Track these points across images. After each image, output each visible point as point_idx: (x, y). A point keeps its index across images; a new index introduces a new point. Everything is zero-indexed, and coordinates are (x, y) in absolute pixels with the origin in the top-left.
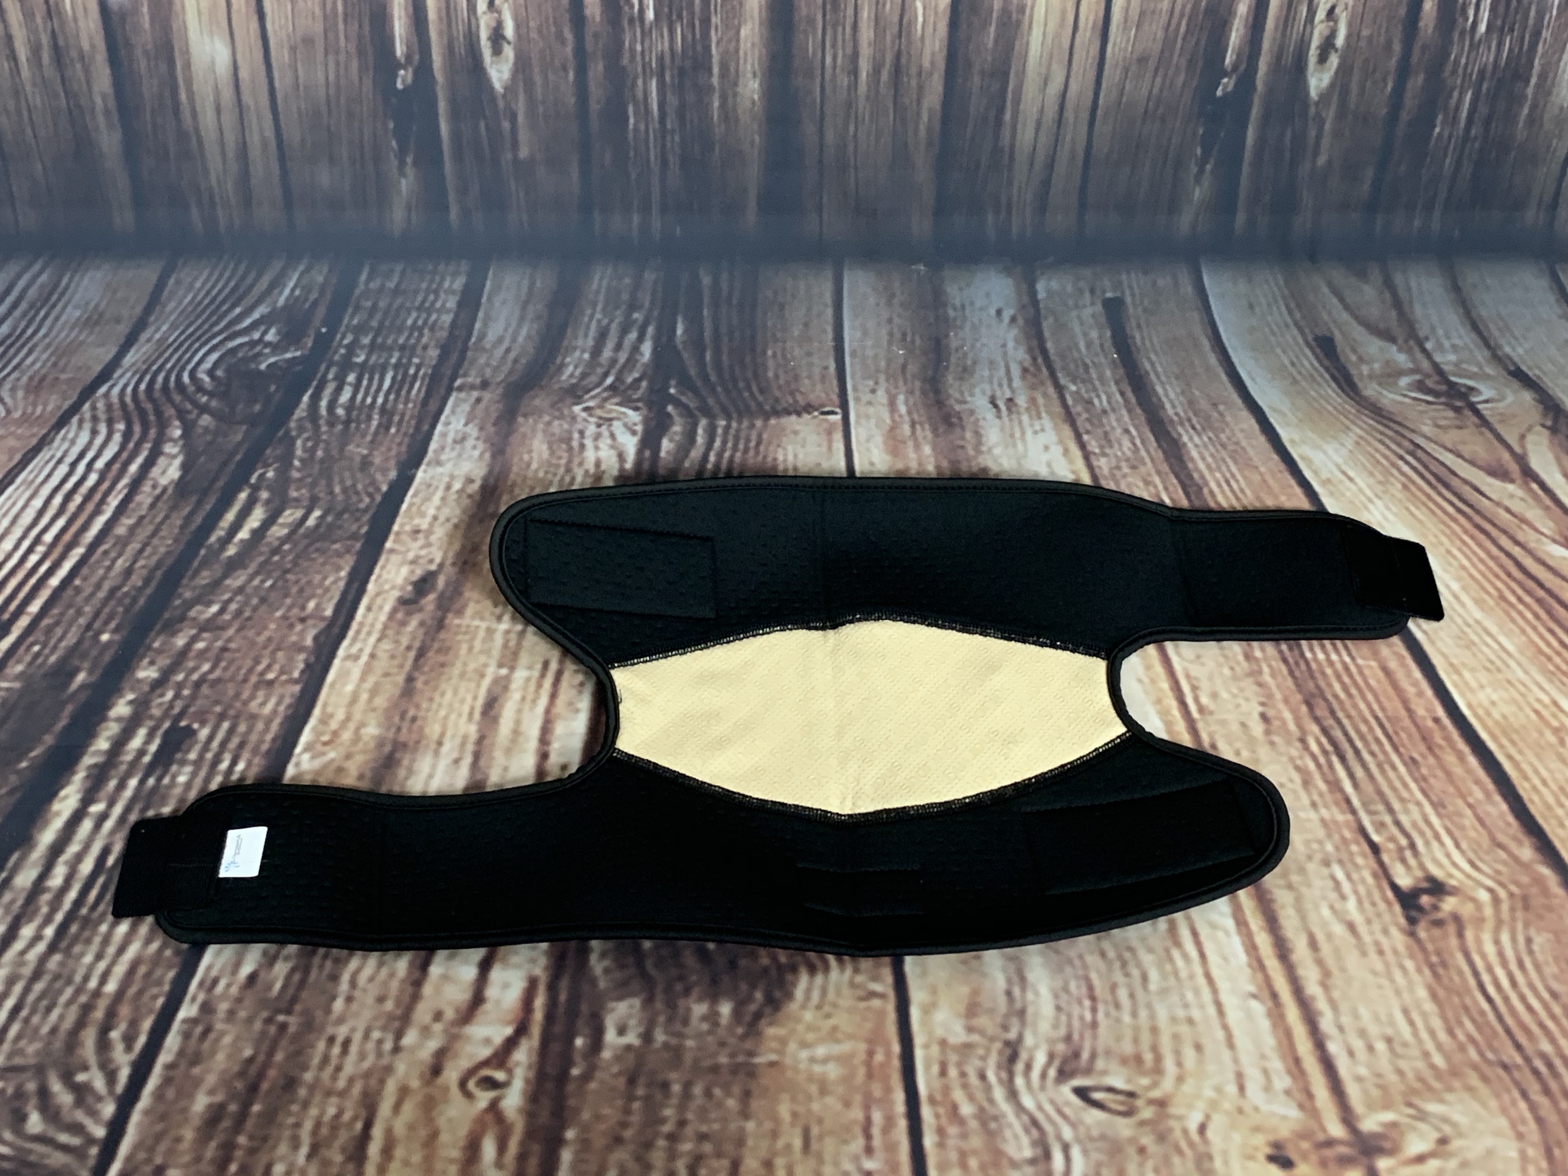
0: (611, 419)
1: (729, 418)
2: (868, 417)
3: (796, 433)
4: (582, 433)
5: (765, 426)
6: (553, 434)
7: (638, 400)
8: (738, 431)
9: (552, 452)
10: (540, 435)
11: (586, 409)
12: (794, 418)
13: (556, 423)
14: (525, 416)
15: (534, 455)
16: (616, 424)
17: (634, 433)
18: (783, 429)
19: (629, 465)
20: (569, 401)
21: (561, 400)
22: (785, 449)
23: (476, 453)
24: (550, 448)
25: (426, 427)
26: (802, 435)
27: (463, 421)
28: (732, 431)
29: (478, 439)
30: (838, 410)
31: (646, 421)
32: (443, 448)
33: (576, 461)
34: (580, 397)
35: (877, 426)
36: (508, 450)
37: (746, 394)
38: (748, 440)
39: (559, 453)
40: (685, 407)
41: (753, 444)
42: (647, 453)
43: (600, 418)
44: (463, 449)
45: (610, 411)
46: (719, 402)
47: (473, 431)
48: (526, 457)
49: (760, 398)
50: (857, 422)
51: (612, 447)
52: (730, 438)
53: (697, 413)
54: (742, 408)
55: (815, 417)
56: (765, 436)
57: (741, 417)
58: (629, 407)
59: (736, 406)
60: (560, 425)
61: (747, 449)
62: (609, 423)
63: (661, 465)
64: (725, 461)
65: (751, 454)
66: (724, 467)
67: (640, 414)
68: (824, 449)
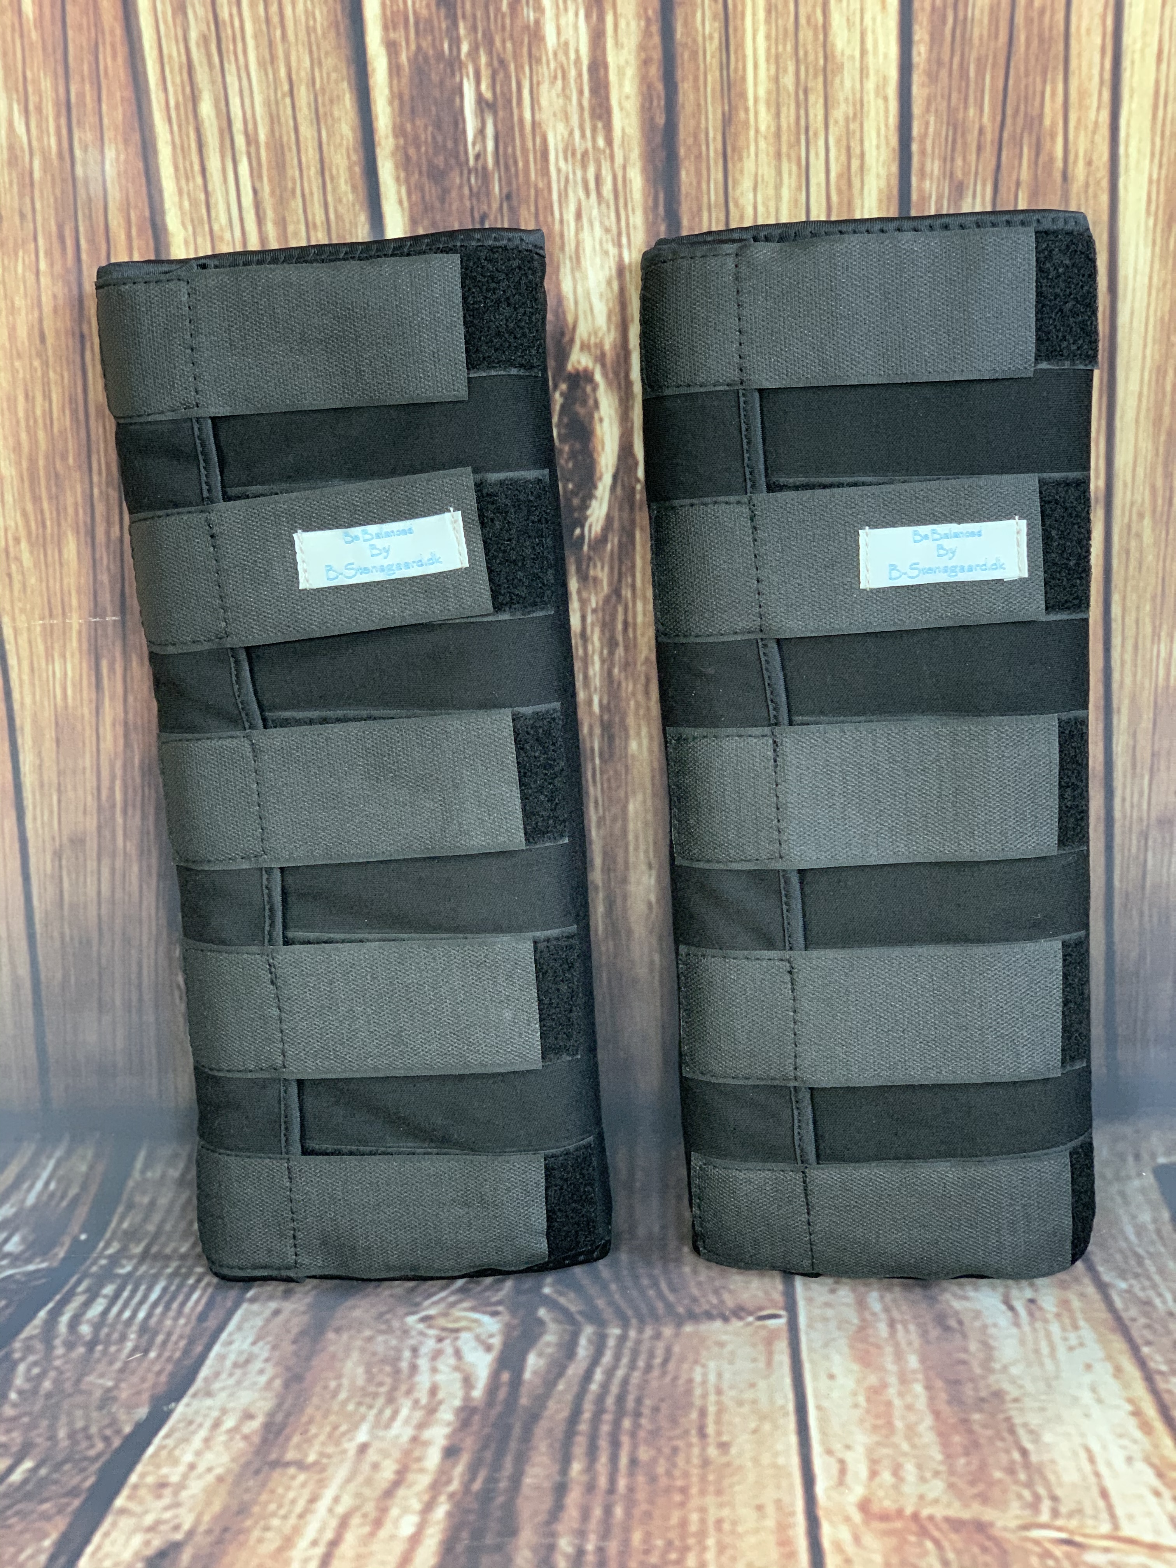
0: (457, 1330)
1: (625, 1324)
2: (825, 1320)
3: (721, 1345)
4: (415, 1350)
5: (677, 1335)
6: (374, 1354)
7: (499, 1303)
8: (638, 1342)
9: (370, 1377)
10: (355, 1355)
11: (424, 1319)
12: (718, 1324)
13: (380, 1338)
14: (338, 1330)
15: (345, 1382)
16: (465, 1336)
17: (488, 1348)
18: (703, 1340)
19: (478, 1393)
20: (401, 1310)
21: (390, 1310)
22: (704, 1366)
23: (263, 1379)
24: (368, 1371)
25: (198, 1349)
26: (729, 1348)
27: (250, 1340)
28: (629, 1344)
29: (267, 1360)
30: (782, 1313)
31: (508, 1330)
32: (217, 1375)
33: (404, 1388)
34: (418, 1305)
35: (839, 1326)
36: (309, 1376)
37: (651, 1293)
38: (651, 1355)
39: (380, 1378)
40: (565, 1311)
41: (658, 1361)
42: (505, 1376)
43: (444, 1329)
44: (245, 1374)
45: (458, 1320)
46: (611, 1303)
47: (263, 1351)
48: (332, 1384)
49: (671, 1298)
50: (810, 1326)
51: (457, 1369)
52: (627, 1352)
53: (579, 1318)
54: (644, 1310)
55: (750, 1324)
56: (677, 1349)
57: (642, 1322)
58: (484, 1313)
59: (636, 1310)
60: (386, 1342)
61: (649, 1368)
62: (454, 1335)
63: (524, 1391)
64: (616, 1381)
65: (656, 1373)
66: (614, 1389)
67: (500, 1321)
68: (761, 1365)
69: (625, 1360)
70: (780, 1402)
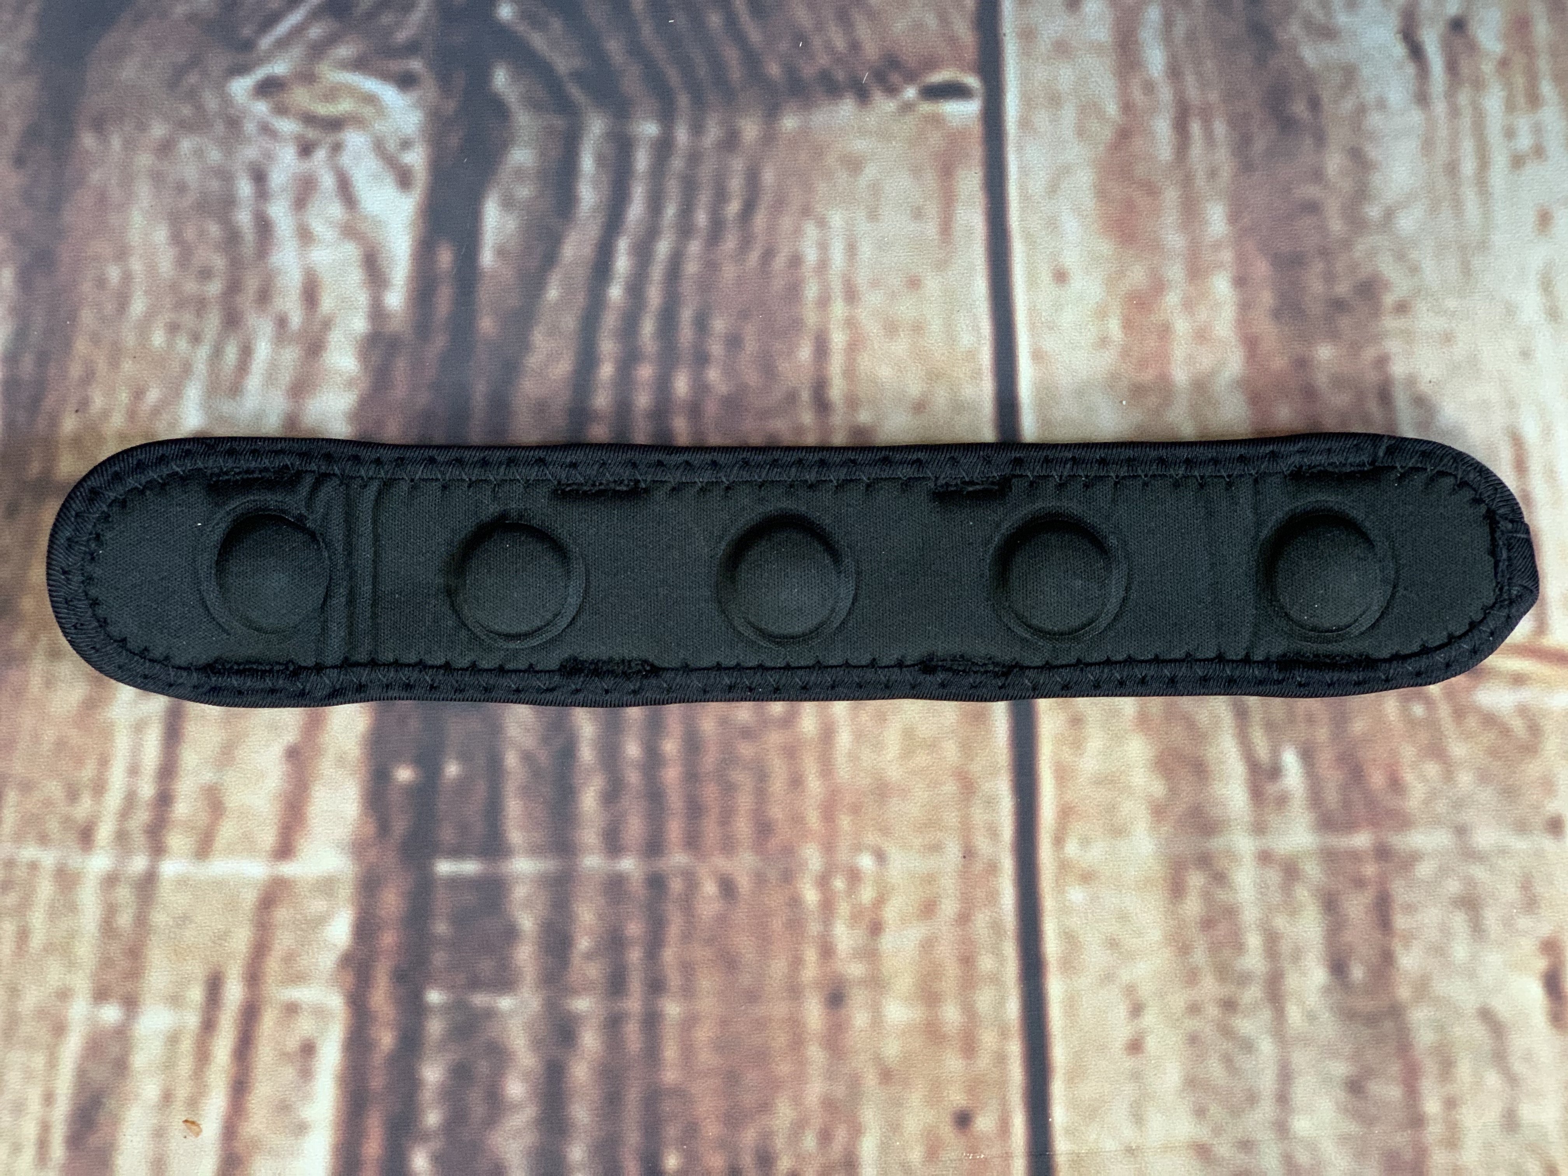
0: (335, 124)
1: (667, 111)
2: (1055, 100)
3: (854, 165)
4: (260, 177)
5: (769, 138)
6: (182, 188)
7: (412, 48)
8: (694, 158)
9: (184, 258)
10: (145, 192)
11: (265, 89)
12: (847, 108)
13: (186, 145)
14: (100, 125)
15: (136, 265)
16: (353, 141)
17: (404, 179)
18: (818, 152)
19: (397, 300)
20: (217, 61)
21: (195, 62)
22: (822, 223)
24: (177, 236)
26: (871, 171)
28: (677, 163)
30: (972, 81)
31: (438, 132)
33: (252, 284)
34: (248, 46)
35: (1080, 131)
36: (64, 254)
37: (716, 23)
38: (721, 196)
39: (202, 255)
40: (544, 72)
41: (733, 208)
42: (445, 257)
43: (309, 119)
45: (332, 94)
46: (636, 50)
48: (113, 275)
51: (348, 232)
52: (673, 188)
53: (575, 92)
54: (703, 70)
55: (907, 107)
56: (769, 176)
58: (385, 76)
59: (686, 68)
60: (199, 153)
61: (717, 227)
62: (330, 139)
63: (485, 294)
64: (657, 272)
65: (730, 243)
66: (654, 295)
67: (419, 104)
68: (931, 229)
69: (670, 211)
70: (966, 340)
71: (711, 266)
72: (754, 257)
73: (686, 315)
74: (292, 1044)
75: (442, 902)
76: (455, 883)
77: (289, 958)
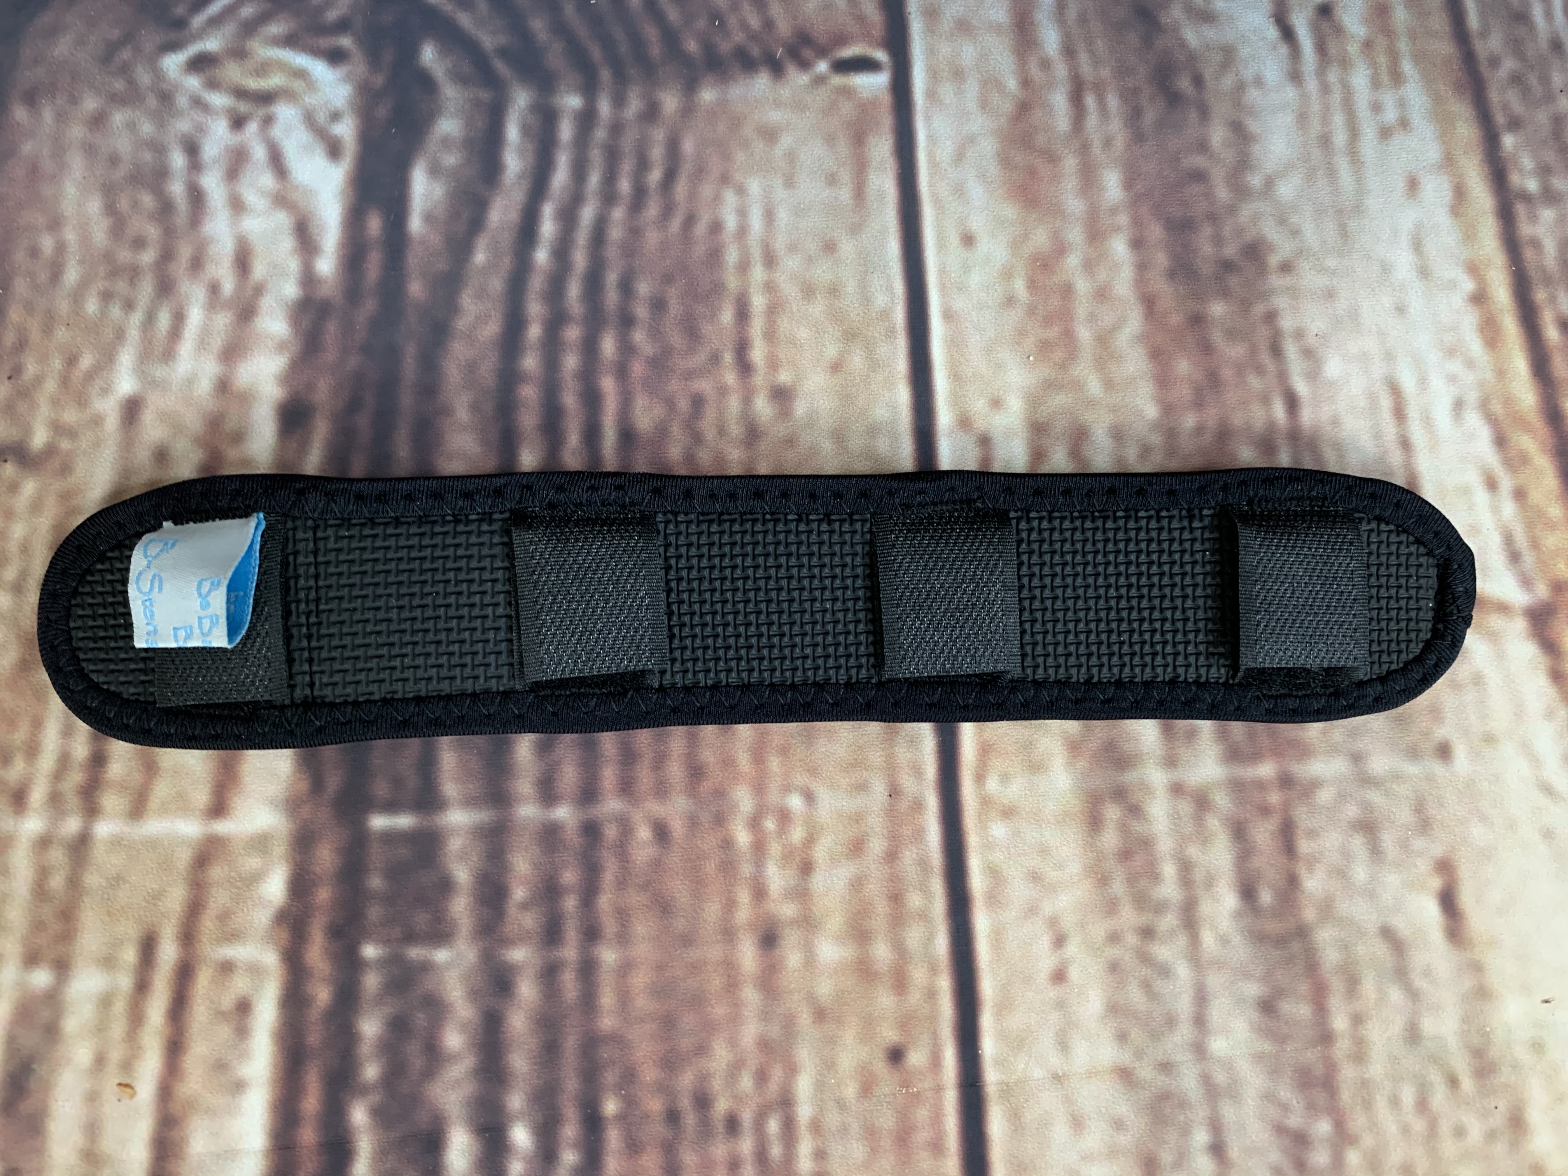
0: (267, 98)
1: (589, 89)
2: (959, 75)
3: (769, 134)
4: (192, 149)
5: (688, 110)
6: (114, 160)
7: (342, 26)
8: (616, 129)
9: (117, 222)
10: (77, 163)
11: (199, 64)
12: (762, 82)
13: (118, 118)
14: (33, 98)
15: (70, 236)
16: (284, 113)
17: (334, 149)
18: (736, 123)
19: (327, 265)
20: (150, 38)
21: (128, 39)
22: (741, 191)
24: (110, 209)
26: (786, 141)
28: (600, 134)
30: (880, 54)
31: (364, 104)
33: (185, 252)
34: (181, 24)
35: (984, 104)
38: (643, 165)
39: (136, 224)
40: (472, 50)
41: (655, 176)
42: (374, 223)
43: (241, 93)
45: (263, 69)
46: (560, 28)
48: (47, 244)
49: (676, 14)
50: (931, 97)
51: (280, 201)
52: (596, 156)
53: (501, 67)
54: (624, 48)
55: (819, 81)
56: (688, 146)
57: (621, 79)
58: (316, 52)
59: (607, 44)
60: (131, 126)
61: (640, 193)
62: (263, 114)
63: (414, 259)
64: (582, 237)
65: (652, 209)
66: (580, 259)
67: (347, 78)
68: (845, 194)
69: (594, 179)
70: (880, 300)
71: (635, 232)
72: (676, 224)
73: (612, 278)
74: (228, 1002)
75: (377, 856)
76: (390, 837)
77: (224, 917)
